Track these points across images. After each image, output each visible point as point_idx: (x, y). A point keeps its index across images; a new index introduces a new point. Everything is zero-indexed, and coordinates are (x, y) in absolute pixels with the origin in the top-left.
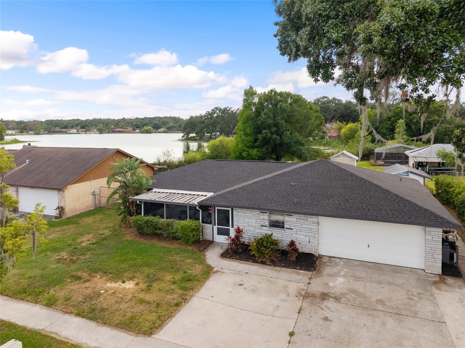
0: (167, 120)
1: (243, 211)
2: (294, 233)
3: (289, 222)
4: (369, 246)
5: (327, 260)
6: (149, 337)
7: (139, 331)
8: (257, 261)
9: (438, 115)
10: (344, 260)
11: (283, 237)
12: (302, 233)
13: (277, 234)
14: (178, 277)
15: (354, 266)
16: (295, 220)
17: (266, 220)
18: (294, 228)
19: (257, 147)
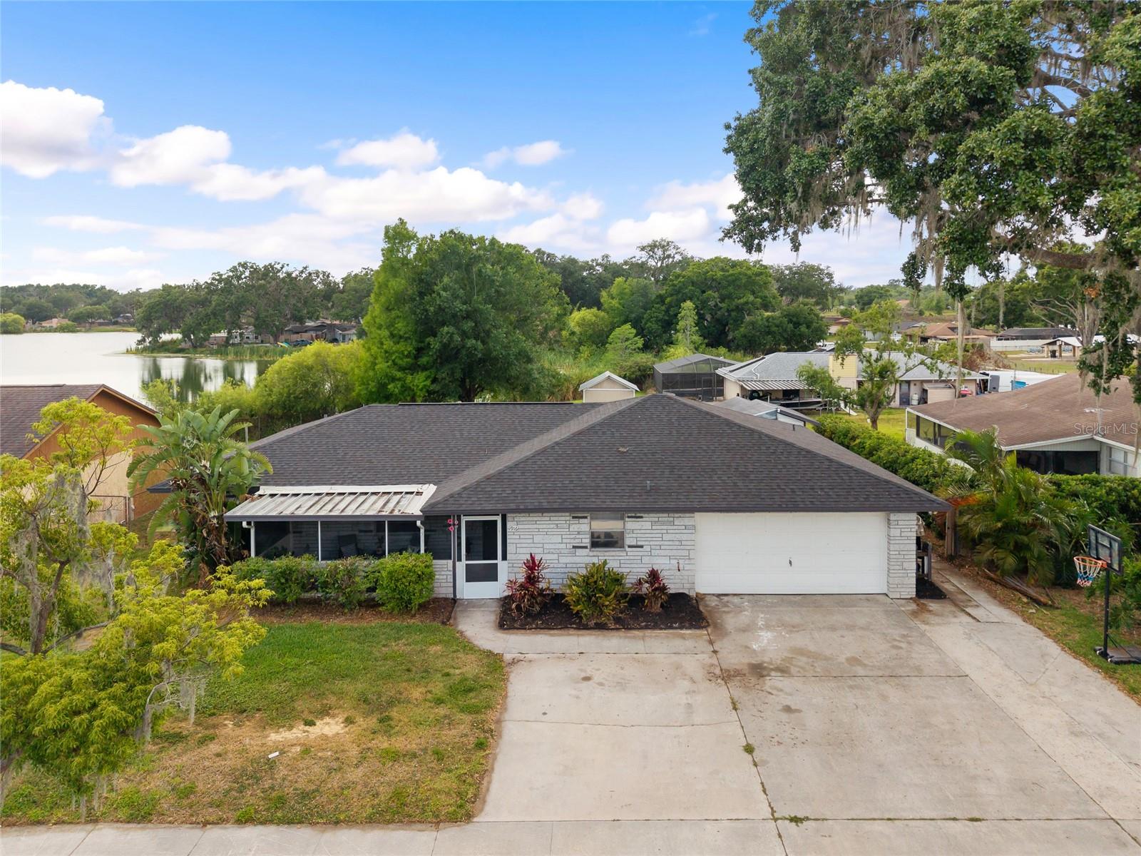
0: (66, 295)
1: (531, 519)
2: (646, 554)
3: (635, 532)
4: (790, 562)
5: (717, 603)
6: (468, 823)
7: (437, 816)
8: (587, 625)
9: (753, 293)
10: (746, 597)
11: (622, 565)
12: (662, 553)
13: (614, 560)
14: (438, 687)
15: (771, 607)
16: (648, 525)
17: (584, 533)
18: (647, 543)
19: (424, 368)
